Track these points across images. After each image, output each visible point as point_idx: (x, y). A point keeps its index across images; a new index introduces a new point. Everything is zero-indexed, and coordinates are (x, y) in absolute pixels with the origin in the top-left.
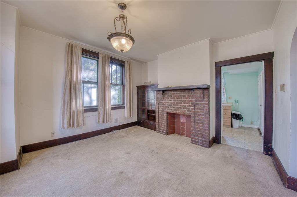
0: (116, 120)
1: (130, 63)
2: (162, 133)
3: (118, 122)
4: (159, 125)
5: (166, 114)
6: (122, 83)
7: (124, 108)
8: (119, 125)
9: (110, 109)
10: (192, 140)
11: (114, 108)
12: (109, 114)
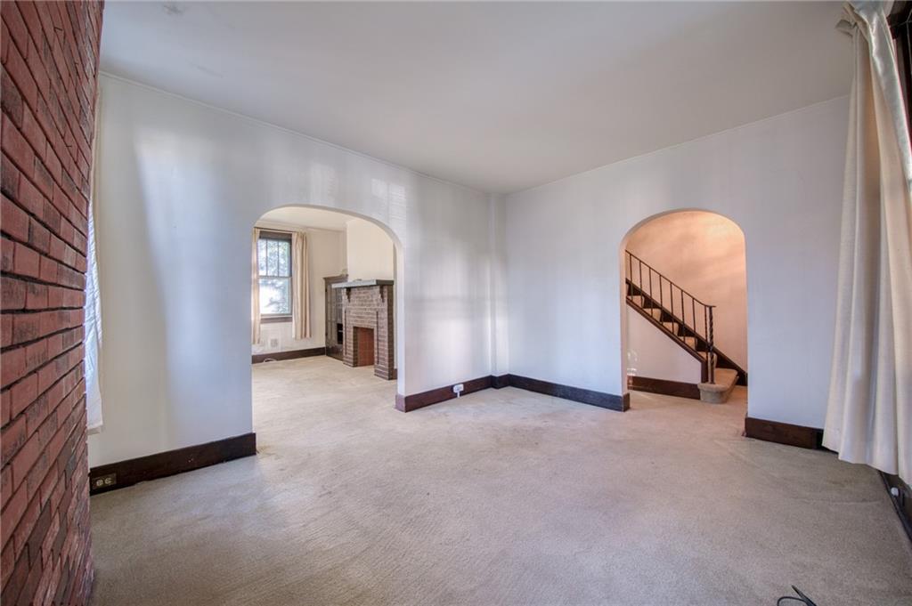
0: (275, 343)
1: (304, 238)
2: (347, 363)
3: (280, 346)
4: (346, 349)
5: (352, 330)
6: (291, 275)
7: (291, 321)
8: (280, 351)
9: (258, 322)
10: (376, 371)
11: (268, 320)
12: (257, 332)
